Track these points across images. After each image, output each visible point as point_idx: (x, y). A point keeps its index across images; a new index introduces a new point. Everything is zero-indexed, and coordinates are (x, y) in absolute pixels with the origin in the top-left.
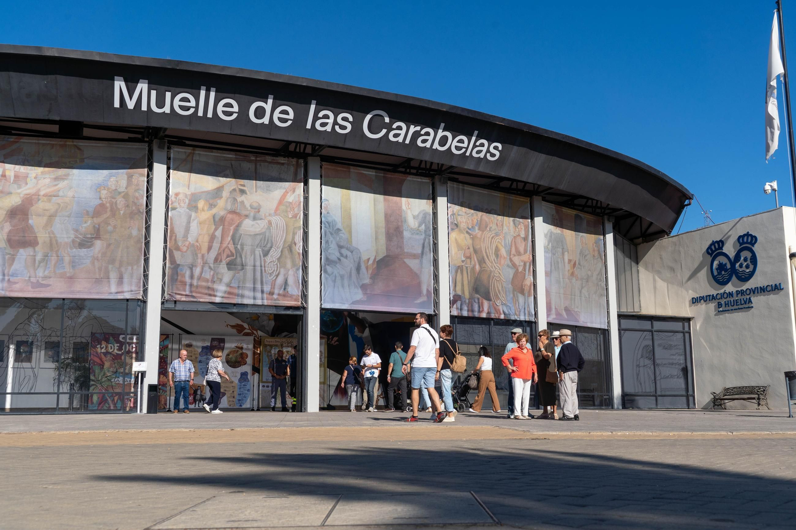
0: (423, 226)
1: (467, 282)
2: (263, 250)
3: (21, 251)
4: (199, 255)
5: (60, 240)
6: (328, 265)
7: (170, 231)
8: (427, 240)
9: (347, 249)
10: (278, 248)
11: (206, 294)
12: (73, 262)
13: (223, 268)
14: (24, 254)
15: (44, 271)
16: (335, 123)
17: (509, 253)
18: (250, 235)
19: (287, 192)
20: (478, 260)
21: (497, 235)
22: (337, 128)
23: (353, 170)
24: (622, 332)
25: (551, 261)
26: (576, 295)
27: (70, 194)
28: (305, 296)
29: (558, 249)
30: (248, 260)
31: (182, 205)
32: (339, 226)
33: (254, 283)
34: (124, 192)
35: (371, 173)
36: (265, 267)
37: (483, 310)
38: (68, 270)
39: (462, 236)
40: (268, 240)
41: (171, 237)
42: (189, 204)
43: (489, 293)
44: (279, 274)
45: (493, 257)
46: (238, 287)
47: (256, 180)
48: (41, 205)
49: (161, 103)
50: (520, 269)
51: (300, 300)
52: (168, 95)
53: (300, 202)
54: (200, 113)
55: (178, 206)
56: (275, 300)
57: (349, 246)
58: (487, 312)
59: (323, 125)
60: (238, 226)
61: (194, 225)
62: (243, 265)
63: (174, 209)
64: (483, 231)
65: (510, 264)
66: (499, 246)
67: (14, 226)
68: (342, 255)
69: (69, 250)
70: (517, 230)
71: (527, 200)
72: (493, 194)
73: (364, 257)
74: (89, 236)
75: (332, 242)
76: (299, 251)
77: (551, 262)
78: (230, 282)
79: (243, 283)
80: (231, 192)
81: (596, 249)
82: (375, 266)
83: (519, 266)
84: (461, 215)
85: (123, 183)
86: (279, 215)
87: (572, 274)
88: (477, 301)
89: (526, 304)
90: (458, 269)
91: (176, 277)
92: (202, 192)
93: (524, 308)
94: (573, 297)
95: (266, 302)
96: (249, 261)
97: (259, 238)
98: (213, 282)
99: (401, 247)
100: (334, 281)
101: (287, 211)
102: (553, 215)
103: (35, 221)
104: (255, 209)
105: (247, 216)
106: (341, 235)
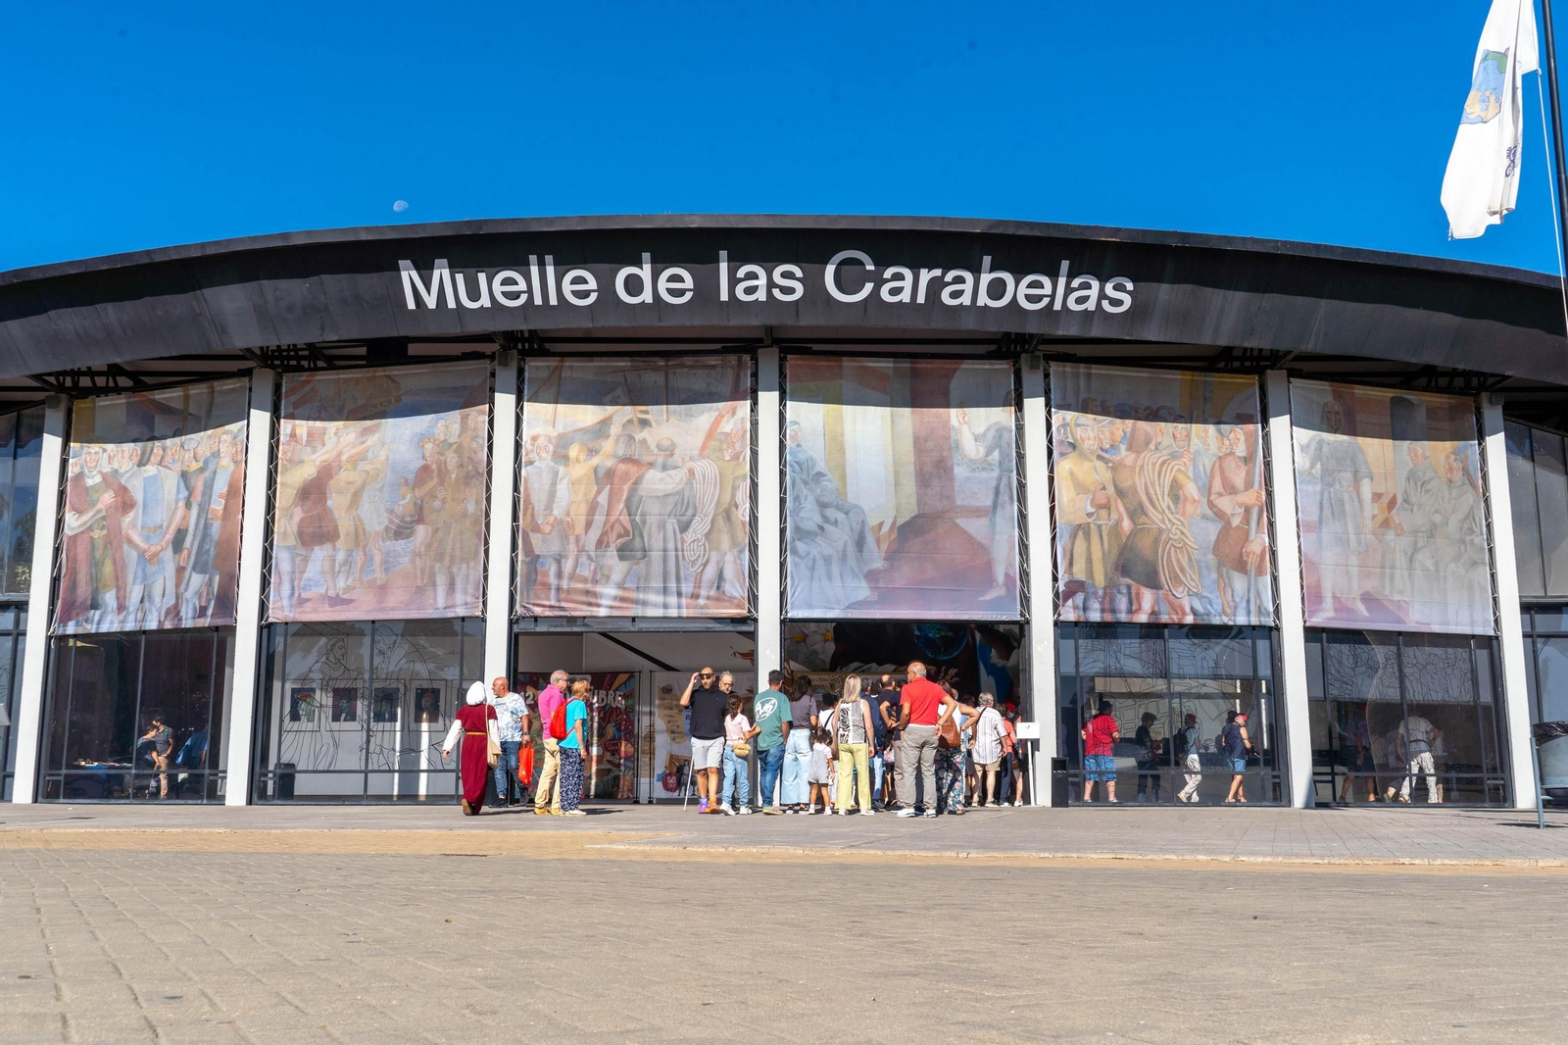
0: (996, 454)
1: (1101, 555)
2: (679, 522)
3: (317, 549)
4: (572, 539)
5: (368, 529)
6: (799, 540)
7: (524, 501)
8: (1005, 480)
9: (838, 508)
10: (705, 516)
11: (583, 603)
12: (386, 562)
13: (611, 558)
14: (320, 553)
15: (347, 579)
16: (771, 284)
17: (1208, 490)
18: (657, 497)
19: (721, 416)
20: (1126, 509)
21: (1174, 456)
22: (776, 292)
23: (848, 363)
24: (1540, 642)
25: (1322, 500)
26: (1398, 565)
27: (382, 456)
28: (753, 599)
29: (1342, 474)
30: (653, 540)
31: (544, 455)
32: (821, 466)
33: (665, 580)
34: (456, 443)
35: (886, 365)
36: (683, 551)
37: (1140, 609)
38: (379, 576)
39: (1087, 465)
40: (688, 503)
41: (525, 510)
42: (554, 452)
43: (1156, 573)
44: (707, 562)
45: (1165, 502)
46: (638, 588)
47: (667, 404)
48: (343, 476)
49: (475, 294)
50: (1236, 522)
51: (747, 605)
52: (482, 277)
53: (746, 431)
54: (538, 301)
55: (537, 458)
56: (702, 608)
57: (840, 502)
58: (1149, 612)
59: (750, 291)
60: (637, 482)
61: (562, 489)
62: (645, 551)
63: (531, 463)
64: (1139, 453)
65: (1210, 513)
66: (1181, 477)
67: (307, 513)
68: (826, 519)
69: (381, 543)
70: (1227, 442)
71: (1251, 381)
72: (1163, 376)
73: (873, 521)
74: (408, 519)
75: (806, 497)
76: (743, 519)
77: (1321, 503)
78: (624, 581)
79: (645, 581)
80: (624, 426)
81: (1457, 465)
82: (894, 535)
83: (1233, 515)
84: (1083, 425)
85: (456, 428)
86: (708, 458)
87: (1386, 523)
88: (1125, 591)
89: (1252, 591)
90: (1078, 529)
91: (534, 578)
92: (576, 431)
93: (1246, 598)
94: (1388, 571)
95: (685, 613)
96: (656, 543)
97: (671, 500)
98: (595, 582)
99: (948, 497)
100: (813, 569)
101: (721, 450)
102: (1326, 404)
103: (336, 502)
104: (667, 450)
105: (651, 465)
106: (825, 483)
